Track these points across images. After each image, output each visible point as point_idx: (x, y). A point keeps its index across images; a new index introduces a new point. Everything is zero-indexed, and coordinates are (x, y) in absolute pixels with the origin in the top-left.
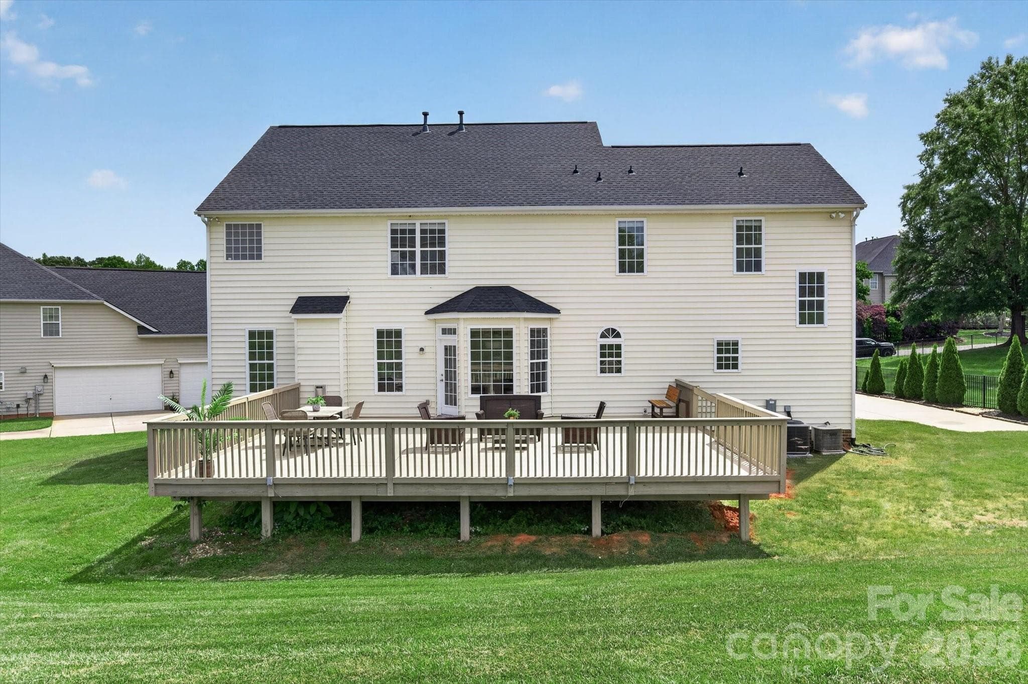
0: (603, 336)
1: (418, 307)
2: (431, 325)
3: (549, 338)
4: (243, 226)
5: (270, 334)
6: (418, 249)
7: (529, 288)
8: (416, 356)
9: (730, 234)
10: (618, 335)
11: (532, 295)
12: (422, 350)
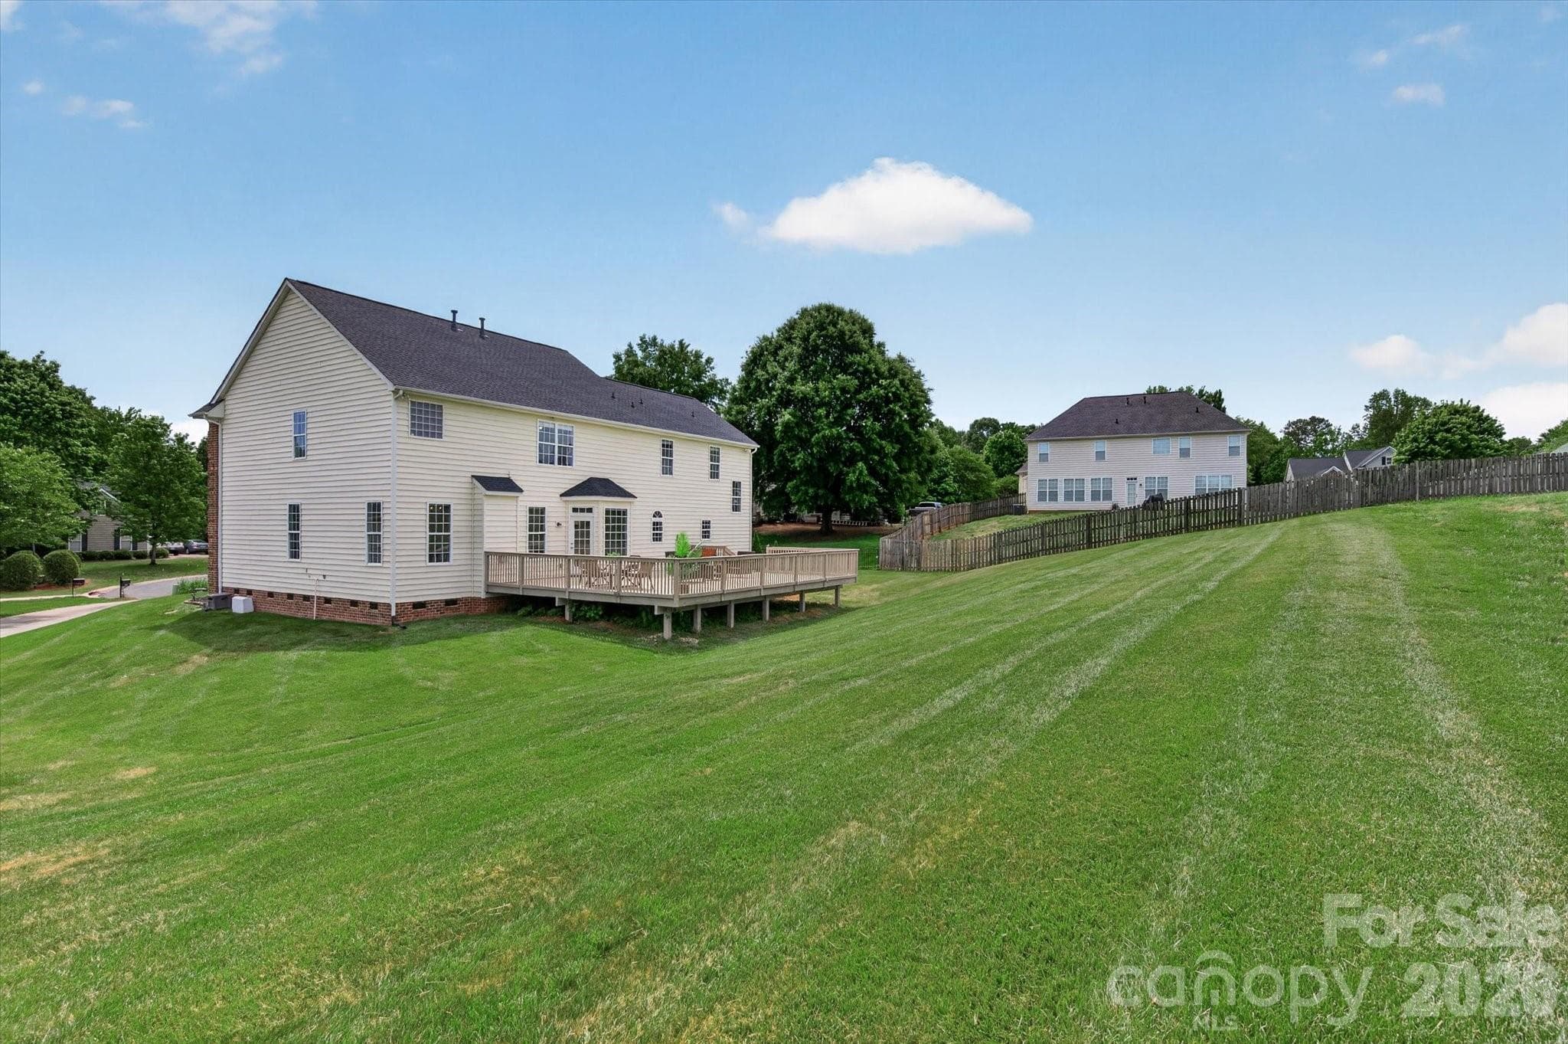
0: (654, 516)
1: (556, 491)
2: (562, 505)
3: (628, 517)
4: (427, 405)
5: (447, 508)
6: (556, 445)
7: (622, 481)
8: (553, 529)
9: (707, 455)
10: (661, 516)
11: (621, 486)
12: (558, 524)
